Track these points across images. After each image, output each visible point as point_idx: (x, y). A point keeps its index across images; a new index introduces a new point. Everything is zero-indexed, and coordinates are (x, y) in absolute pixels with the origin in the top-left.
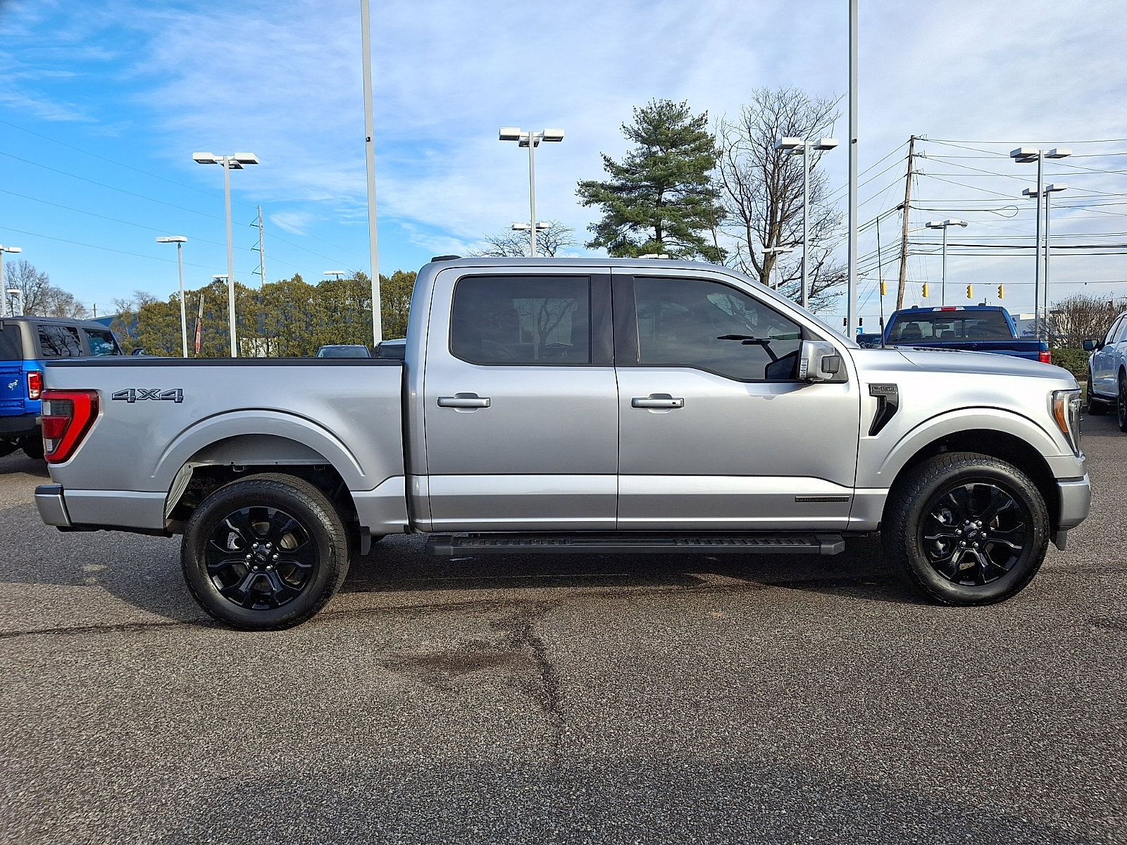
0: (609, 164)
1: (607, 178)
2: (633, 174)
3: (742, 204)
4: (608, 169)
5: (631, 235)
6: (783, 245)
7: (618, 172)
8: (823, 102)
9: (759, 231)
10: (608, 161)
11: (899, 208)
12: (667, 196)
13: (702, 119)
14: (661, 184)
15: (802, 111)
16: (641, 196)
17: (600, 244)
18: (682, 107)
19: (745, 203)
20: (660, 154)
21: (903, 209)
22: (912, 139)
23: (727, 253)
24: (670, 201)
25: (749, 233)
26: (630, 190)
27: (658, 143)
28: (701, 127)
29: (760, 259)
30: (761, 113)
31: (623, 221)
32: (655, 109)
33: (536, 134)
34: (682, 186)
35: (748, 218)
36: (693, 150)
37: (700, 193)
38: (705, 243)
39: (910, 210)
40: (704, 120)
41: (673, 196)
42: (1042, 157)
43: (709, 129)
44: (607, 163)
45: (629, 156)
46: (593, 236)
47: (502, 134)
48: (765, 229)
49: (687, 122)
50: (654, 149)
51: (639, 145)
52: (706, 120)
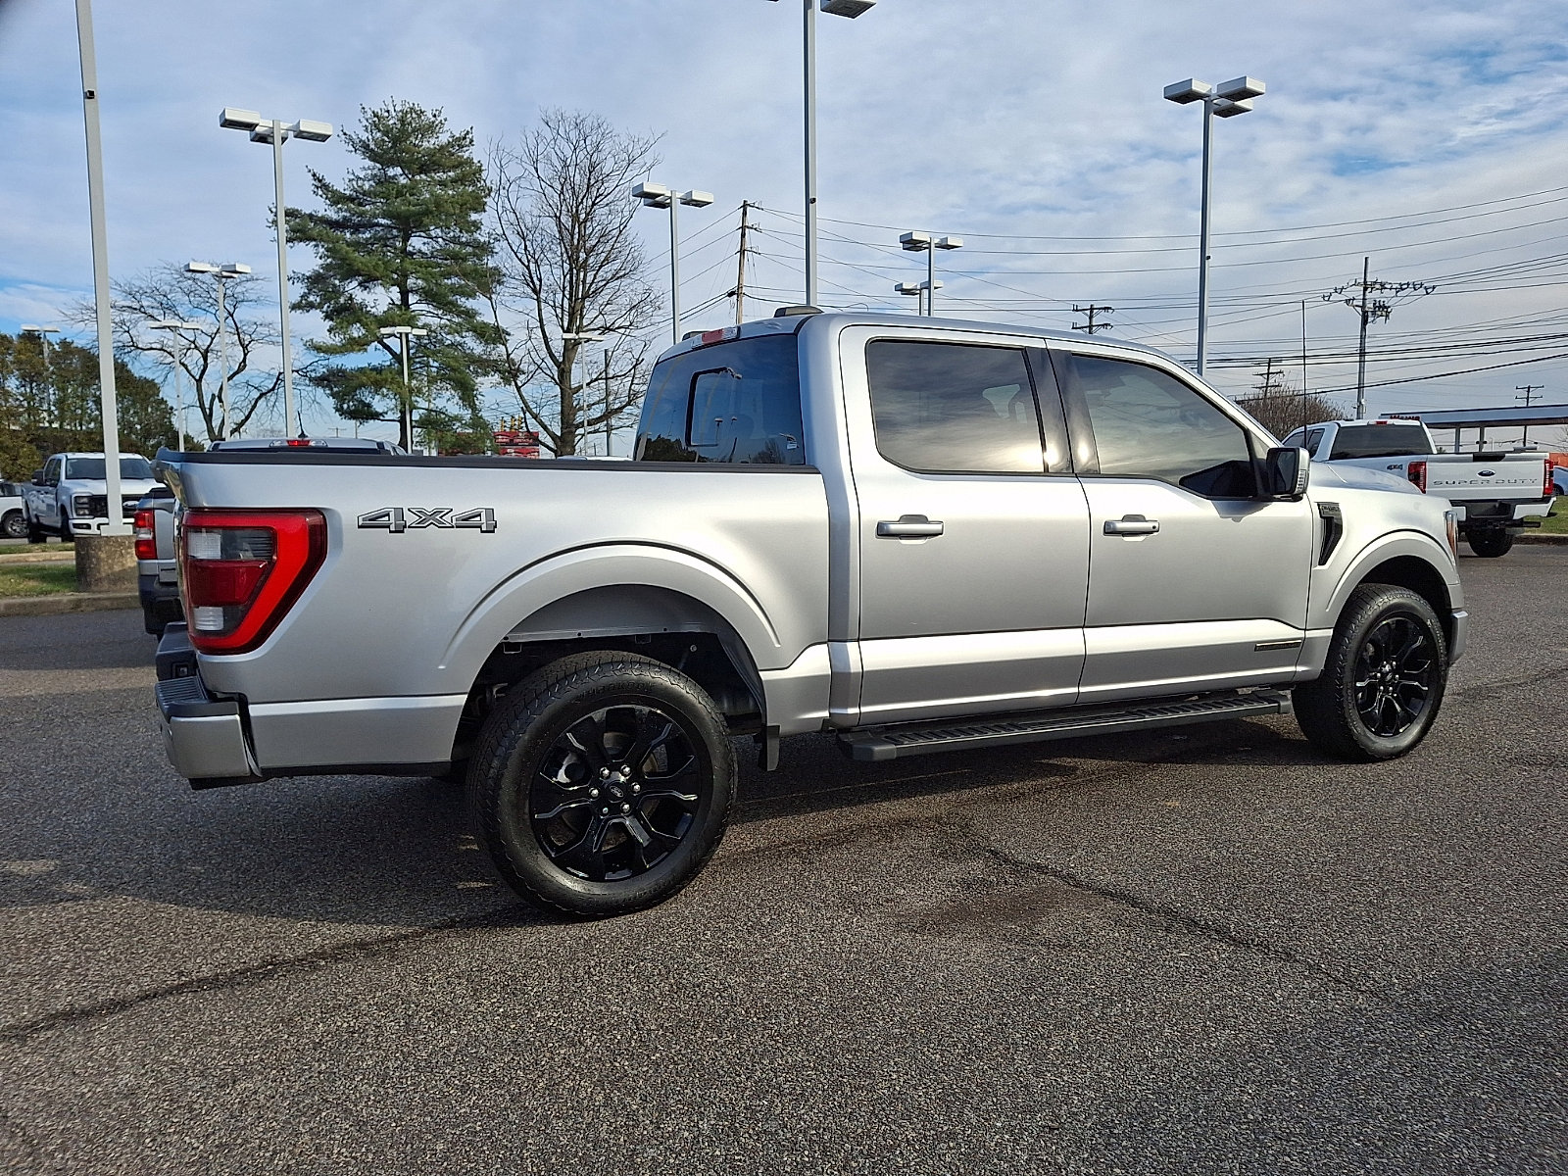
0: (321, 185)
1: (318, 206)
2: (360, 204)
3: (528, 267)
4: (320, 193)
5: (360, 296)
6: (587, 331)
7: (336, 198)
8: (636, 140)
9: (554, 307)
10: (320, 181)
11: (731, 294)
12: (417, 243)
13: (465, 138)
14: (408, 224)
15: (606, 146)
16: (376, 239)
17: (311, 306)
18: (435, 116)
19: (532, 266)
20: (403, 181)
21: (735, 296)
22: (745, 205)
23: (509, 335)
24: (420, 251)
25: (540, 310)
26: (356, 229)
27: (398, 163)
28: (465, 149)
29: (558, 346)
30: (553, 142)
31: (349, 273)
32: (394, 114)
33: (285, 125)
34: (438, 231)
35: (538, 287)
36: (454, 181)
37: (467, 244)
38: (478, 318)
39: (744, 298)
40: (468, 140)
41: (424, 244)
42: (933, 246)
43: (476, 153)
44: (317, 183)
45: (352, 177)
46: (296, 291)
47: (227, 117)
48: (562, 305)
49: (444, 138)
50: (391, 172)
51: (368, 163)
52: (472, 141)
